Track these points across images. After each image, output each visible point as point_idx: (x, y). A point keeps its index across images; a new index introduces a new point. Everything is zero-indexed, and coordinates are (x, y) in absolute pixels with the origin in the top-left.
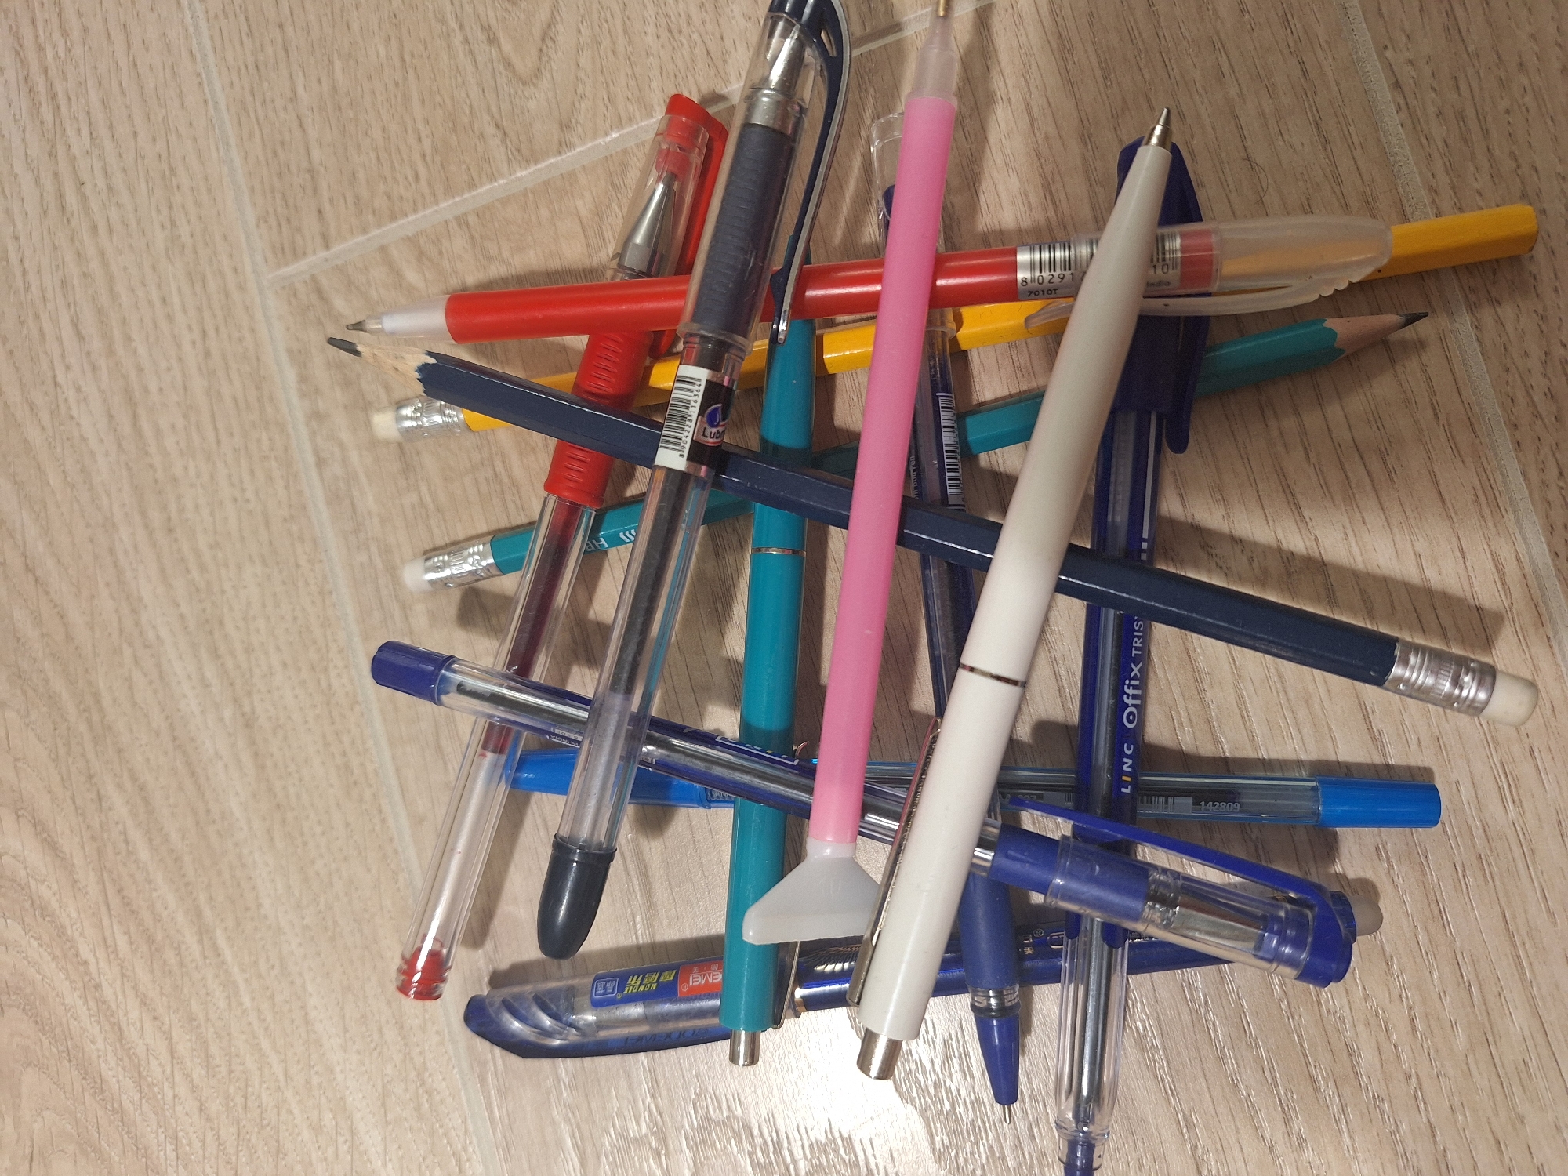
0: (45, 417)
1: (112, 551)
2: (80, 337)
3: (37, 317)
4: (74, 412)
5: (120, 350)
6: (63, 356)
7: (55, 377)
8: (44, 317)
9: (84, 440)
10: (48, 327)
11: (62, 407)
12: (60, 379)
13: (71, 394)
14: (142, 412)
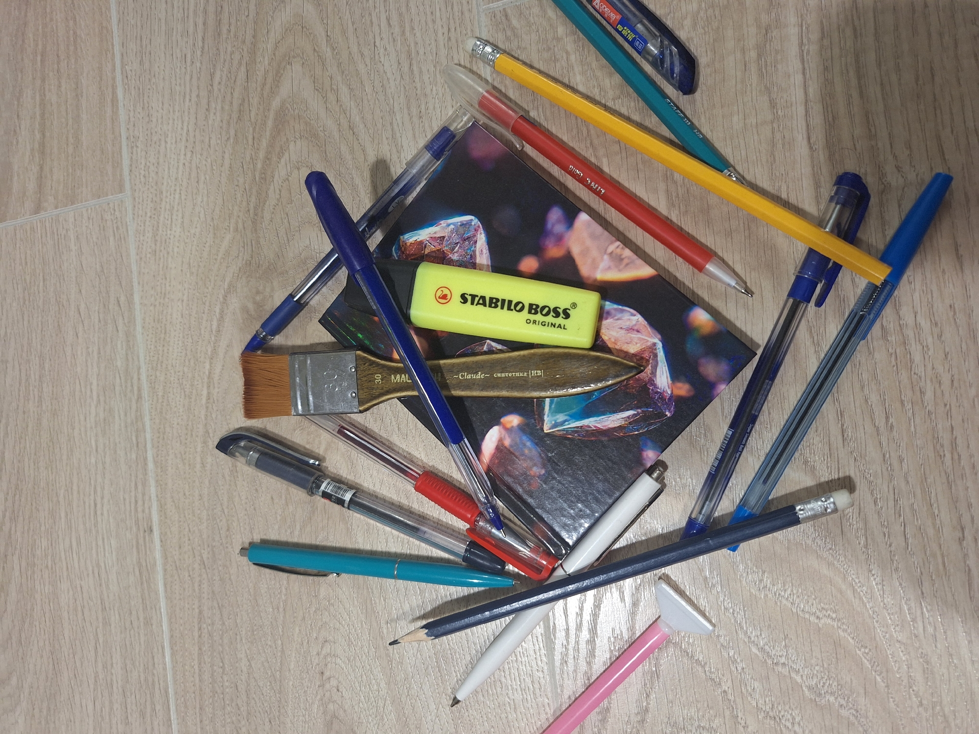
0: (368, 61)
1: (391, 124)
2: (390, 25)
3: (370, 14)
4: (382, 59)
5: (408, 34)
6: (380, 34)
7: (375, 42)
8: (374, 15)
9: (385, 73)
10: (374, 20)
11: (377, 57)
12: (377, 44)
13: (382, 51)
14: (414, 62)
